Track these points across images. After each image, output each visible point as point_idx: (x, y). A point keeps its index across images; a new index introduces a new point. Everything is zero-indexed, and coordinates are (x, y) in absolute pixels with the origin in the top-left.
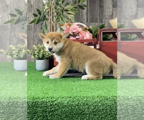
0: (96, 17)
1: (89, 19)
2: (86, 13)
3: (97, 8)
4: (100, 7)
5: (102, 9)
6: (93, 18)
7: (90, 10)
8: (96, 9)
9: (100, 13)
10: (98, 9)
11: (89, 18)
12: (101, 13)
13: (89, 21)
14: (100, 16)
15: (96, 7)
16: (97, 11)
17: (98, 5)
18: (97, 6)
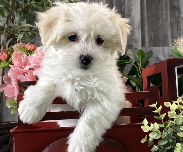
0: (164, 33)
1: (147, 39)
2: (140, 25)
3: (164, 12)
4: (171, 10)
5: (177, 14)
6: (156, 36)
7: (148, 17)
8: (162, 14)
9: (172, 24)
10: (167, 15)
11: (147, 35)
12: (174, 25)
13: (147, 42)
14: (172, 30)
15: (163, 10)
16: (166, 19)
17: (166, 5)
18: (164, 8)
